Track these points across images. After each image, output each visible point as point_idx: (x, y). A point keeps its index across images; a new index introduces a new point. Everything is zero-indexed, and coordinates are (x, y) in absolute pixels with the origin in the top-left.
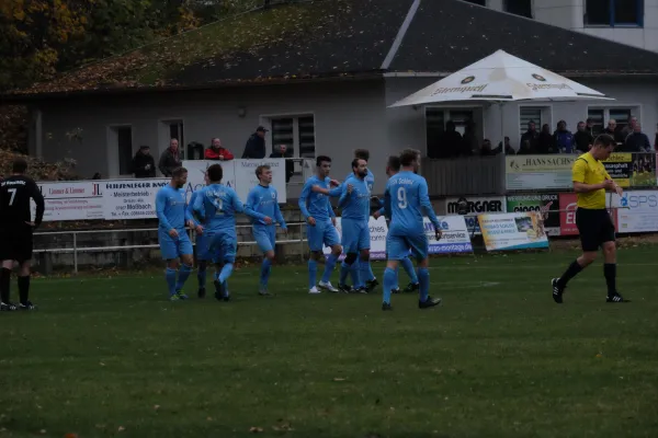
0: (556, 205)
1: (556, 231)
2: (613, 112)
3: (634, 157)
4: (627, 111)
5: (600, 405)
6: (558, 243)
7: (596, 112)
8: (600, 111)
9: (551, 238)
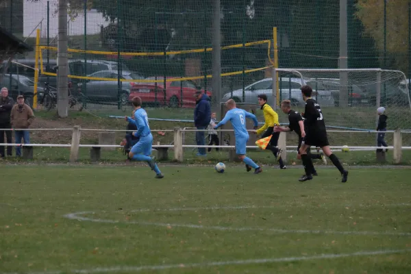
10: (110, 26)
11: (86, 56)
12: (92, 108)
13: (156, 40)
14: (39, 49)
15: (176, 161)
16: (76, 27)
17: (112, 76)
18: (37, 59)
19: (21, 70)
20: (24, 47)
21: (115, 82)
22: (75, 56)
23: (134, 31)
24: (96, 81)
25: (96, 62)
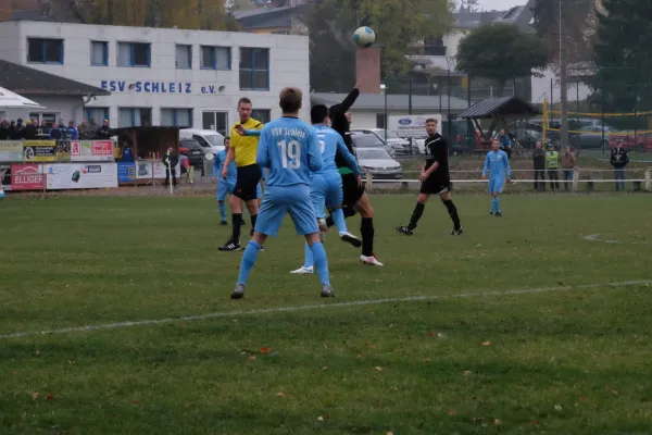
0: (9, 171)
1: (9, 187)
2: (45, 115)
3: (57, 143)
4: (53, 115)
5: (50, 292)
6: (11, 195)
7: (34, 115)
8: (36, 115)
9: (5, 192)
10: (593, 95)
11: (578, 117)
12: (584, 153)
13: (627, 104)
14: (546, 113)
15: (646, 191)
16: (571, 96)
17: (596, 130)
18: (545, 120)
19: (533, 127)
20: (534, 111)
21: (601, 134)
22: (570, 116)
23: (611, 97)
24: (585, 133)
25: (584, 120)
